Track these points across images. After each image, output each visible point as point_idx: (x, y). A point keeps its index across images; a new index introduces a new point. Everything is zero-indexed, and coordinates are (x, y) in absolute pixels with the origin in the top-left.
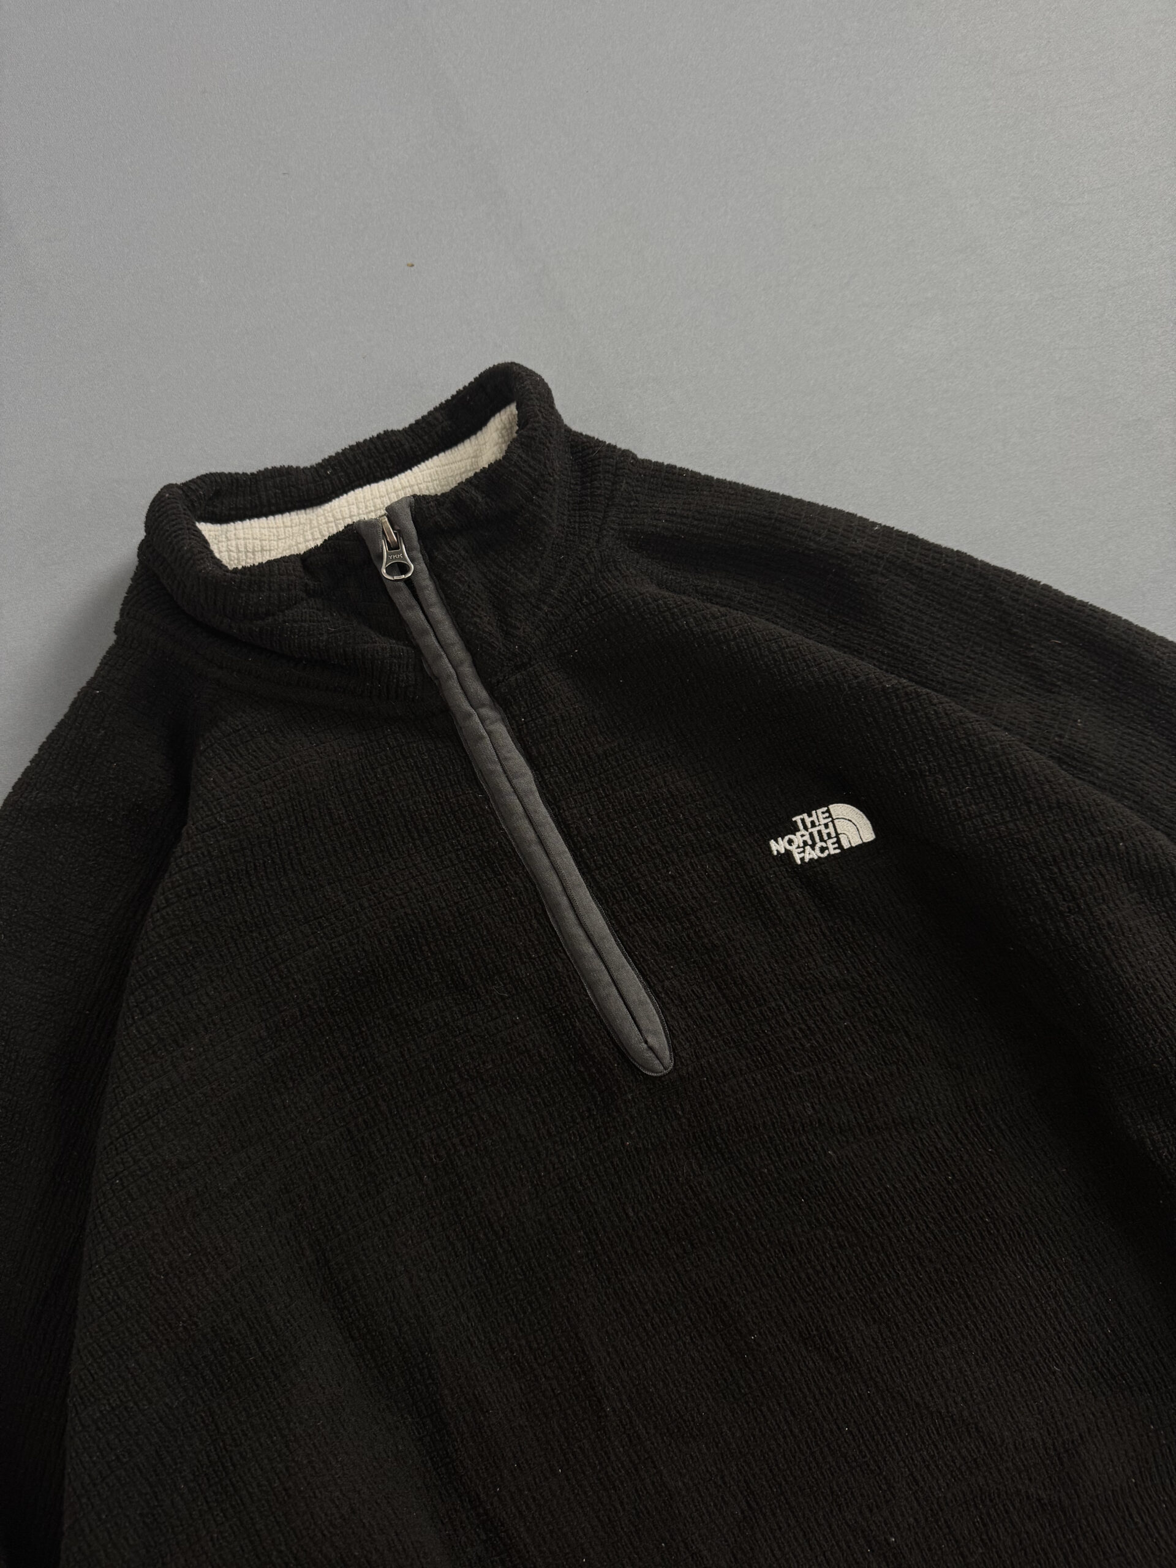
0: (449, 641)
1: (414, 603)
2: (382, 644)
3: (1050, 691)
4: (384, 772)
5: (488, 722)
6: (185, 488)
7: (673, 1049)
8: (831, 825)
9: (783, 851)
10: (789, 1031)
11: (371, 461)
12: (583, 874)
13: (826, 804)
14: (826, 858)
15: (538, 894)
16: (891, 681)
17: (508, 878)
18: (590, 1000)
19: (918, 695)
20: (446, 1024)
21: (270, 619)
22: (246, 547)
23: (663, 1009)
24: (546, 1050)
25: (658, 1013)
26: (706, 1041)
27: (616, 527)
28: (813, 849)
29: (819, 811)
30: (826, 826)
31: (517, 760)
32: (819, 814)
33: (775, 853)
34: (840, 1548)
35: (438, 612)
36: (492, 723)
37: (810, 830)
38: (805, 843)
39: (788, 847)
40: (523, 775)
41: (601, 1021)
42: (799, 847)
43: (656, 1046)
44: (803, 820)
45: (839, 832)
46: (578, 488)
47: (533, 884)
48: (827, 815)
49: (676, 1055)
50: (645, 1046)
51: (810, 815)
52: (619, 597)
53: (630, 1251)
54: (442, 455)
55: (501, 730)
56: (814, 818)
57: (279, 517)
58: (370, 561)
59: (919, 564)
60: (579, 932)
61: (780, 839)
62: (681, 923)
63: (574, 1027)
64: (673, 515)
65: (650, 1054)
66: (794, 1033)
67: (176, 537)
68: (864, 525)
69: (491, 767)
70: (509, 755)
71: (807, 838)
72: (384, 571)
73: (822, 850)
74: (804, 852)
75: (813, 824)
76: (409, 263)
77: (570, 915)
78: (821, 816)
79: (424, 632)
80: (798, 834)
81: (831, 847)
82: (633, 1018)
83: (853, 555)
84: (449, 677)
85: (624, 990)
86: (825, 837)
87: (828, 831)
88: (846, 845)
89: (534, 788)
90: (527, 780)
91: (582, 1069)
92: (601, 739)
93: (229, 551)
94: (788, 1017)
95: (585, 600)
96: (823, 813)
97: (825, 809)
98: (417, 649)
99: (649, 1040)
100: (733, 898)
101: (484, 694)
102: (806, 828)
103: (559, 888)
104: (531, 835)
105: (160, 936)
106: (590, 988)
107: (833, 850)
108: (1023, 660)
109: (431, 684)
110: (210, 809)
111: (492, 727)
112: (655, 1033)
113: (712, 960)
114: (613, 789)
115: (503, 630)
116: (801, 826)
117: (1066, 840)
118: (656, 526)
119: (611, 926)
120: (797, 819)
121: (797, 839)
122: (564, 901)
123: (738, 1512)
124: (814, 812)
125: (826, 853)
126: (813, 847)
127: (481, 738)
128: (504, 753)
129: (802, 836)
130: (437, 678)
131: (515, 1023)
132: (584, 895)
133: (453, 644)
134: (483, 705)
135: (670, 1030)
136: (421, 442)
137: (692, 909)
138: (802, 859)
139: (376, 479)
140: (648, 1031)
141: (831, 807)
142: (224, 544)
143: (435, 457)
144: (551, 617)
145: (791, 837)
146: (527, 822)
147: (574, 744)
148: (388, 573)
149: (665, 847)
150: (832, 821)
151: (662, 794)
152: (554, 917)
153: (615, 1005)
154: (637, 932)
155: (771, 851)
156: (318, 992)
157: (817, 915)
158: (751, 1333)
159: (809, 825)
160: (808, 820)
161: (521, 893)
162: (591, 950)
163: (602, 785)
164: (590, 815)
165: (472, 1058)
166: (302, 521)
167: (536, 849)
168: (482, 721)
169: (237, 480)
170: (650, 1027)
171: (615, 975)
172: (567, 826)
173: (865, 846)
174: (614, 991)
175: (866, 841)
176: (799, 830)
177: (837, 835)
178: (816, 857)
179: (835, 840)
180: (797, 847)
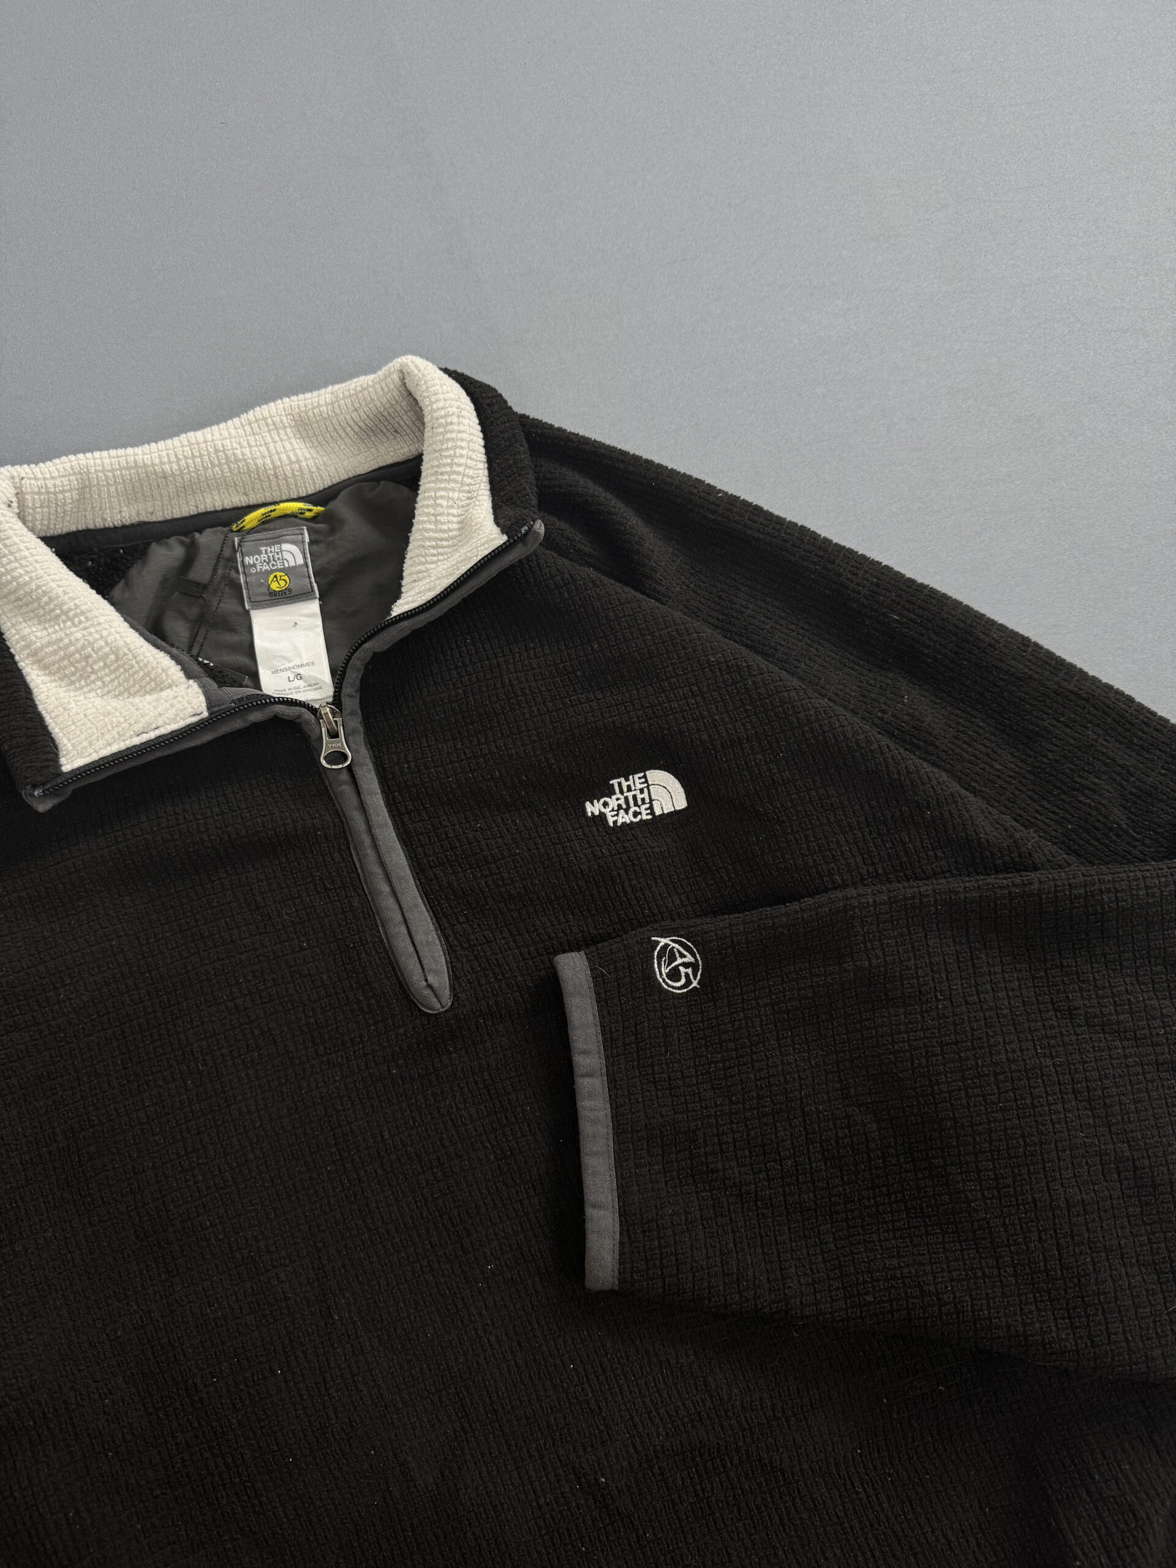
3: (881, 667)
7: (453, 988)
8: (646, 790)
9: (597, 813)
12: (392, 816)
13: (644, 770)
14: (637, 823)
15: (344, 831)
18: (380, 937)
20: (232, 941)
23: (451, 950)
24: (329, 977)
25: (445, 955)
26: (488, 982)
28: (627, 813)
29: (637, 776)
30: (642, 791)
32: (636, 780)
33: (590, 814)
37: (625, 794)
38: (620, 807)
39: (603, 810)
41: (388, 957)
42: (613, 810)
43: (436, 985)
44: (620, 784)
45: (653, 797)
47: (342, 822)
48: (643, 780)
49: (455, 995)
50: (425, 983)
51: (627, 780)
56: (631, 782)
59: (756, 535)
60: (379, 870)
61: (595, 801)
62: (481, 871)
63: (360, 958)
65: (429, 992)
71: (622, 802)
73: (636, 814)
74: (617, 815)
75: (629, 787)
77: (370, 853)
78: (637, 781)
80: (614, 797)
81: (644, 812)
82: (419, 957)
85: (413, 929)
86: (640, 802)
87: (642, 796)
88: (658, 812)
91: (364, 998)
96: (640, 778)
97: (642, 774)
99: (429, 978)
100: (539, 853)
102: (622, 792)
106: (383, 926)
107: (645, 815)
108: (858, 635)
112: (436, 973)
113: (507, 908)
114: (437, 740)
116: (617, 790)
119: (412, 868)
120: (615, 782)
121: (613, 802)
122: (368, 839)
124: (631, 777)
126: (627, 811)
129: (618, 799)
131: (302, 949)
132: (387, 836)
135: (453, 971)
137: (493, 858)
138: (615, 822)
140: (431, 970)
141: (647, 773)
145: (607, 799)
150: (648, 787)
151: (481, 750)
152: (357, 853)
153: (403, 944)
154: (436, 876)
155: (584, 810)
159: (625, 789)
160: (625, 784)
161: (328, 828)
162: (388, 889)
163: (426, 735)
164: (408, 762)
165: (255, 976)
170: (434, 966)
171: (407, 914)
172: (384, 769)
173: (676, 813)
174: (403, 929)
175: (678, 808)
176: (615, 793)
177: (651, 800)
178: (628, 822)
179: (648, 805)
180: (611, 809)
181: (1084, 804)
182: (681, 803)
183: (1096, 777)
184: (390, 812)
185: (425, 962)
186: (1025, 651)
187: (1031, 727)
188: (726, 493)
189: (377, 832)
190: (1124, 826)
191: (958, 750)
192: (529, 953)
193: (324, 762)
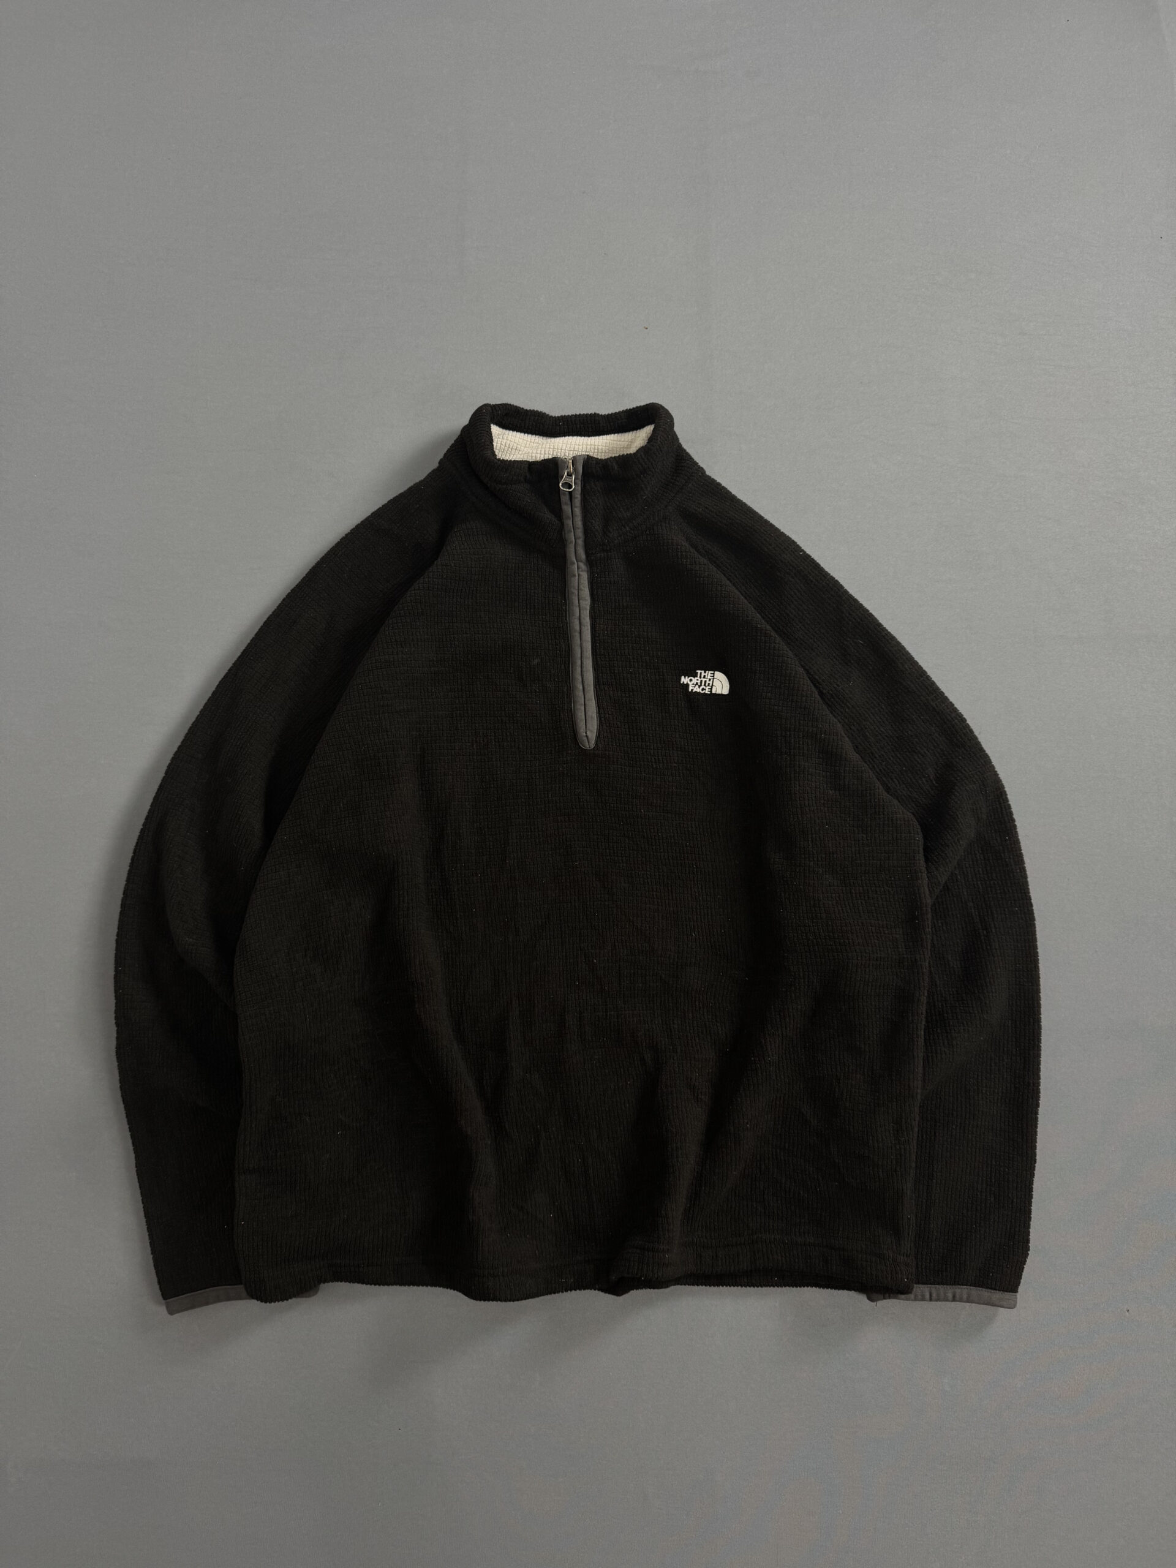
0: (577, 526)
1: (569, 503)
2: (547, 516)
3: (846, 663)
4: (526, 573)
5: (580, 570)
6: (493, 408)
7: (597, 741)
8: (712, 680)
9: (685, 683)
10: (650, 757)
11: (582, 426)
13: (714, 670)
14: (702, 693)
15: (569, 654)
16: (764, 625)
17: (560, 643)
18: (570, 708)
19: (771, 636)
21: (504, 486)
22: (509, 445)
23: (601, 725)
24: (544, 720)
25: (597, 726)
26: (612, 745)
27: (678, 503)
28: (699, 688)
29: (710, 672)
30: (710, 680)
31: (586, 592)
32: (709, 674)
33: (682, 682)
34: (573, 954)
35: (578, 511)
36: (582, 571)
37: (702, 679)
38: (697, 684)
39: (689, 682)
40: (586, 600)
41: (572, 718)
43: (590, 737)
44: (701, 673)
45: (714, 684)
46: (670, 477)
47: (569, 649)
48: (712, 675)
49: (596, 744)
50: (586, 735)
51: (705, 672)
52: (662, 537)
53: (543, 810)
54: (616, 435)
55: (585, 576)
56: (706, 674)
57: (530, 436)
58: (557, 477)
59: (812, 579)
60: (580, 678)
61: (687, 677)
62: (625, 694)
63: (559, 715)
64: (707, 508)
65: (585, 738)
66: (651, 759)
67: (481, 433)
68: (798, 548)
69: (573, 590)
70: (583, 588)
71: (699, 682)
72: (560, 484)
74: (695, 687)
75: (704, 677)
76: (646, 327)
78: (710, 675)
79: (568, 518)
80: (696, 678)
81: (707, 690)
82: (586, 722)
83: (782, 562)
84: (571, 542)
85: (587, 710)
86: (707, 685)
87: (709, 682)
88: (714, 692)
89: (588, 608)
90: (587, 603)
91: (556, 733)
92: (628, 599)
93: (501, 444)
94: (652, 751)
95: (648, 532)
97: (712, 672)
98: (562, 524)
99: (588, 732)
100: (653, 693)
101: (583, 556)
102: (700, 677)
103: (579, 656)
104: (577, 628)
105: (411, 601)
106: (574, 702)
107: (708, 692)
108: (841, 644)
109: (562, 542)
110: (449, 558)
111: (581, 573)
113: (631, 715)
114: (623, 624)
115: (603, 531)
116: (699, 676)
117: (799, 723)
118: (696, 510)
119: (594, 682)
120: (699, 672)
121: (695, 680)
122: (579, 662)
123: (540, 923)
124: (707, 672)
125: (704, 691)
126: (699, 686)
127: (575, 576)
128: (582, 587)
129: (697, 680)
130: (566, 541)
131: (536, 704)
132: (589, 663)
133: (578, 528)
134: (581, 561)
135: (598, 733)
136: (609, 425)
137: (633, 690)
138: (692, 690)
139: (581, 435)
140: (589, 730)
141: (716, 672)
142: (500, 440)
143: (613, 435)
144: (629, 534)
145: (692, 678)
146: (578, 621)
147: (614, 596)
148: (562, 486)
149: (634, 659)
150: (713, 679)
151: (643, 635)
152: (572, 667)
153: (581, 715)
154: (604, 689)
155: (680, 679)
156: (462, 653)
157: (687, 716)
158: (576, 861)
159: (702, 676)
160: (703, 674)
161: (562, 650)
162: (581, 687)
164: (607, 631)
166: (540, 442)
167: (577, 635)
168: (578, 568)
169: (518, 410)
170: (591, 728)
171: (586, 702)
173: (722, 695)
174: (583, 708)
175: (723, 693)
176: (697, 677)
177: (712, 686)
178: (698, 692)
179: (710, 687)
180: (693, 683)
181: (916, 760)
182: (725, 691)
183: (927, 750)
184: (592, 652)
185: (588, 725)
187: (906, 715)
189: (584, 659)
190: (931, 778)
192: (634, 739)
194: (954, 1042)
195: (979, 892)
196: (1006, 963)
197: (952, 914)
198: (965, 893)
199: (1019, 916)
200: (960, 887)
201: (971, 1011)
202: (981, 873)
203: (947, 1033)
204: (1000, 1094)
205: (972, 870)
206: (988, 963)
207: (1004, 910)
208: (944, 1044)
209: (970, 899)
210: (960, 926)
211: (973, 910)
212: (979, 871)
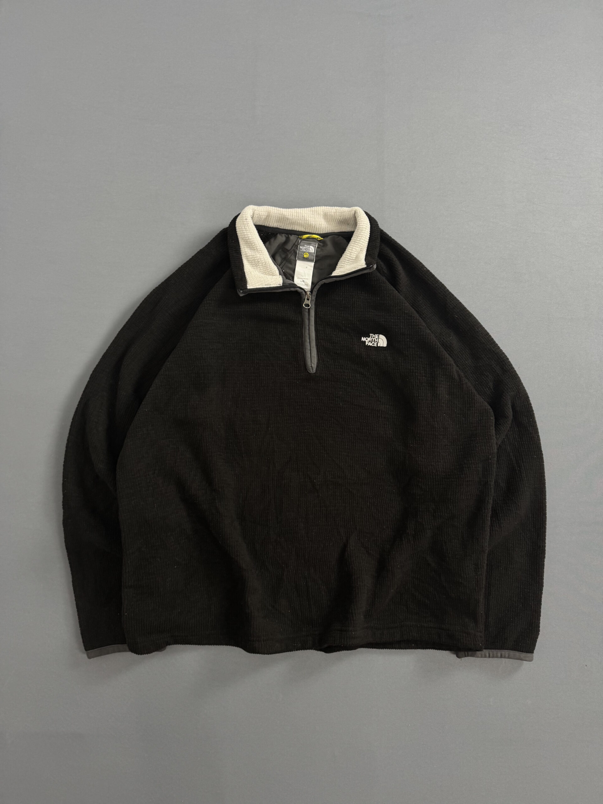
3: (448, 327)
7: (317, 369)
8: (378, 339)
9: (364, 341)
12: (315, 324)
13: (379, 334)
15: (303, 324)
18: (304, 351)
20: (270, 340)
23: (319, 360)
24: (289, 356)
25: (317, 361)
26: (325, 371)
28: (371, 343)
29: (377, 335)
30: (377, 339)
32: (376, 336)
33: (362, 340)
37: (373, 338)
38: (370, 341)
39: (366, 340)
41: (304, 357)
43: (313, 366)
44: (372, 335)
45: (379, 341)
47: (303, 321)
49: (317, 371)
50: (311, 366)
51: (374, 335)
56: (375, 336)
60: (308, 336)
61: (365, 338)
62: (332, 344)
63: (297, 355)
65: (311, 368)
66: (346, 378)
71: (371, 340)
73: (373, 344)
74: (369, 343)
75: (374, 337)
77: (307, 331)
78: (377, 336)
80: (369, 338)
81: (375, 344)
82: (311, 359)
85: (312, 352)
86: (375, 341)
88: (379, 345)
90: (312, 297)
94: (346, 374)
97: (378, 335)
100: (347, 344)
102: (372, 337)
103: (308, 324)
104: (307, 310)
107: (375, 345)
108: (445, 317)
112: (314, 364)
113: (335, 355)
114: (331, 309)
119: (316, 338)
120: (371, 334)
121: (369, 339)
122: (308, 328)
123: (286, 460)
125: (374, 345)
129: (370, 339)
131: (285, 348)
132: (313, 328)
135: (318, 365)
137: (336, 342)
138: (367, 344)
141: (380, 335)
145: (367, 338)
150: (379, 338)
151: (342, 315)
152: (304, 330)
153: (308, 355)
154: (321, 342)
155: (361, 339)
159: (373, 337)
160: (373, 336)
161: (299, 322)
162: (309, 341)
163: (330, 307)
164: (323, 312)
165: (273, 350)
167: (307, 313)
170: (314, 362)
171: (311, 348)
172: (317, 312)
173: (383, 347)
174: (310, 352)
175: (384, 346)
178: (371, 345)
179: (377, 343)
180: (368, 341)
182: (385, 345)
184: (315, 323)
185: (312, 361)
186: (486, 336)
187: (479, 355)
188: (427, 269)
189: (311, 327)
190: (491, 388)
191: (459, 355)
192: (336, 367)
193: (304, 306)
194: (502, 525)
195: (516, 448)
196: (529, 484)
197: (502, 459)
198: (509, 448)
199: (537, 460)
200: (506, 445)
201: (511, 509)
202: (517, 438)
203: (498, 520)
204: (525, 552)
205: (512, 436)
206: (520, 484)
207: (529, 457)
208: (496, 526)
209: (511, 452)
210: (506, 466)
211: (513, 457)
212: (516, 437)
